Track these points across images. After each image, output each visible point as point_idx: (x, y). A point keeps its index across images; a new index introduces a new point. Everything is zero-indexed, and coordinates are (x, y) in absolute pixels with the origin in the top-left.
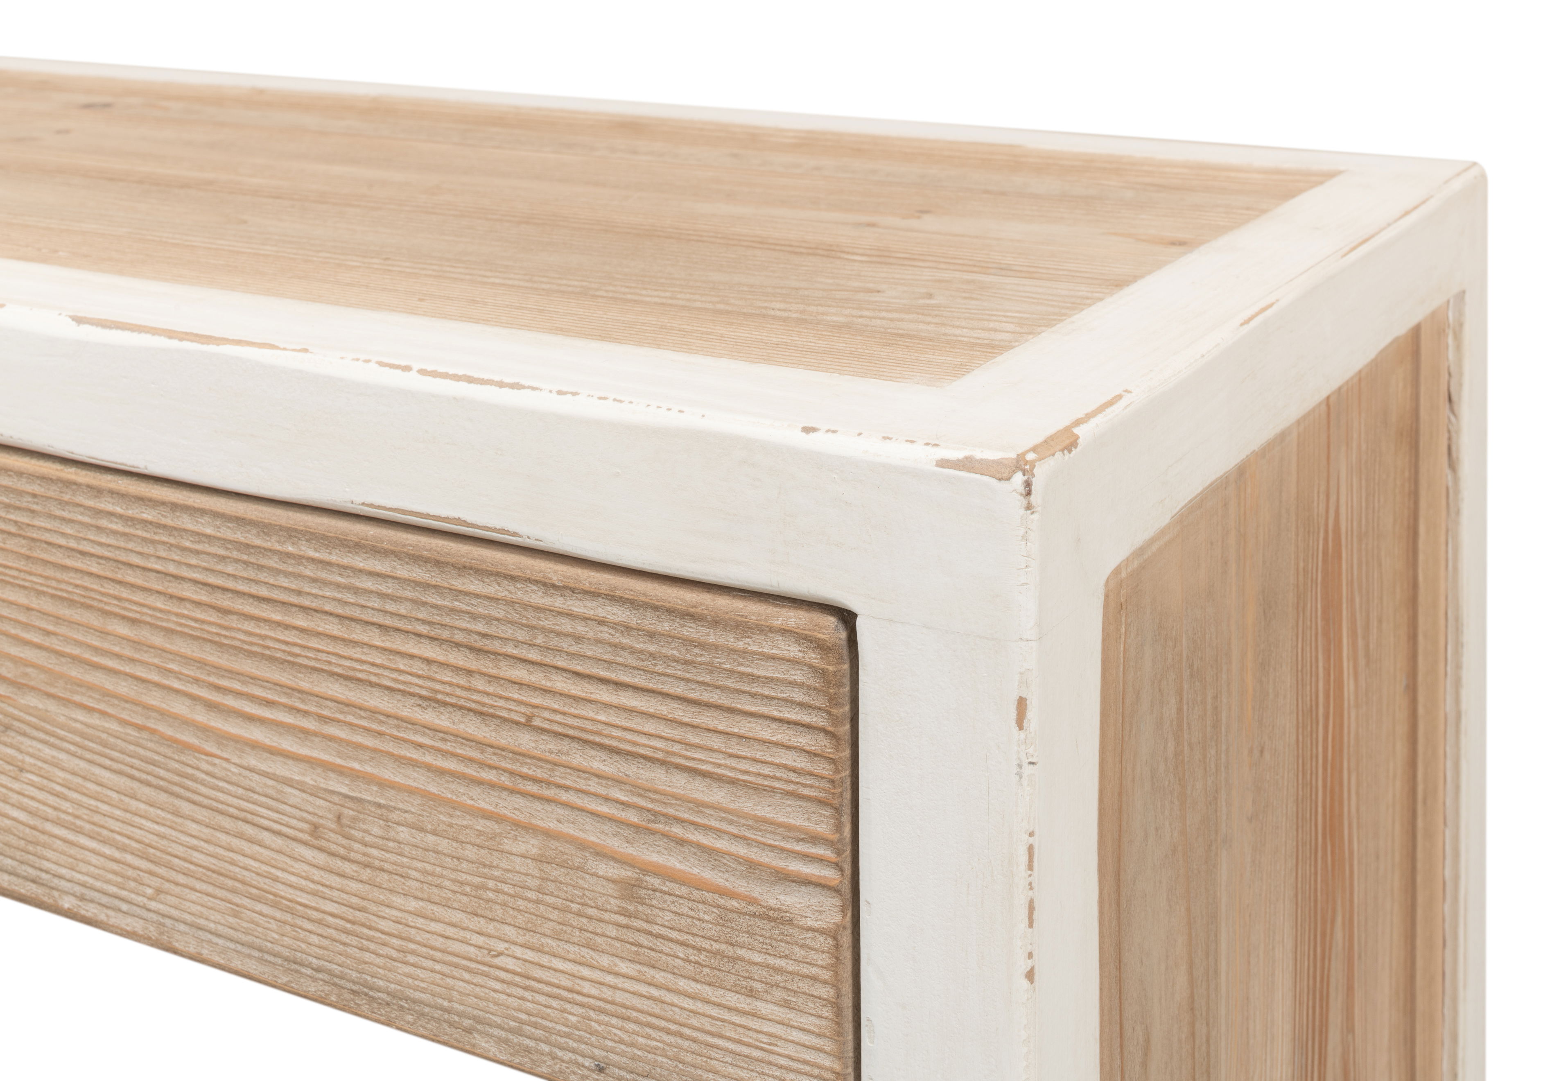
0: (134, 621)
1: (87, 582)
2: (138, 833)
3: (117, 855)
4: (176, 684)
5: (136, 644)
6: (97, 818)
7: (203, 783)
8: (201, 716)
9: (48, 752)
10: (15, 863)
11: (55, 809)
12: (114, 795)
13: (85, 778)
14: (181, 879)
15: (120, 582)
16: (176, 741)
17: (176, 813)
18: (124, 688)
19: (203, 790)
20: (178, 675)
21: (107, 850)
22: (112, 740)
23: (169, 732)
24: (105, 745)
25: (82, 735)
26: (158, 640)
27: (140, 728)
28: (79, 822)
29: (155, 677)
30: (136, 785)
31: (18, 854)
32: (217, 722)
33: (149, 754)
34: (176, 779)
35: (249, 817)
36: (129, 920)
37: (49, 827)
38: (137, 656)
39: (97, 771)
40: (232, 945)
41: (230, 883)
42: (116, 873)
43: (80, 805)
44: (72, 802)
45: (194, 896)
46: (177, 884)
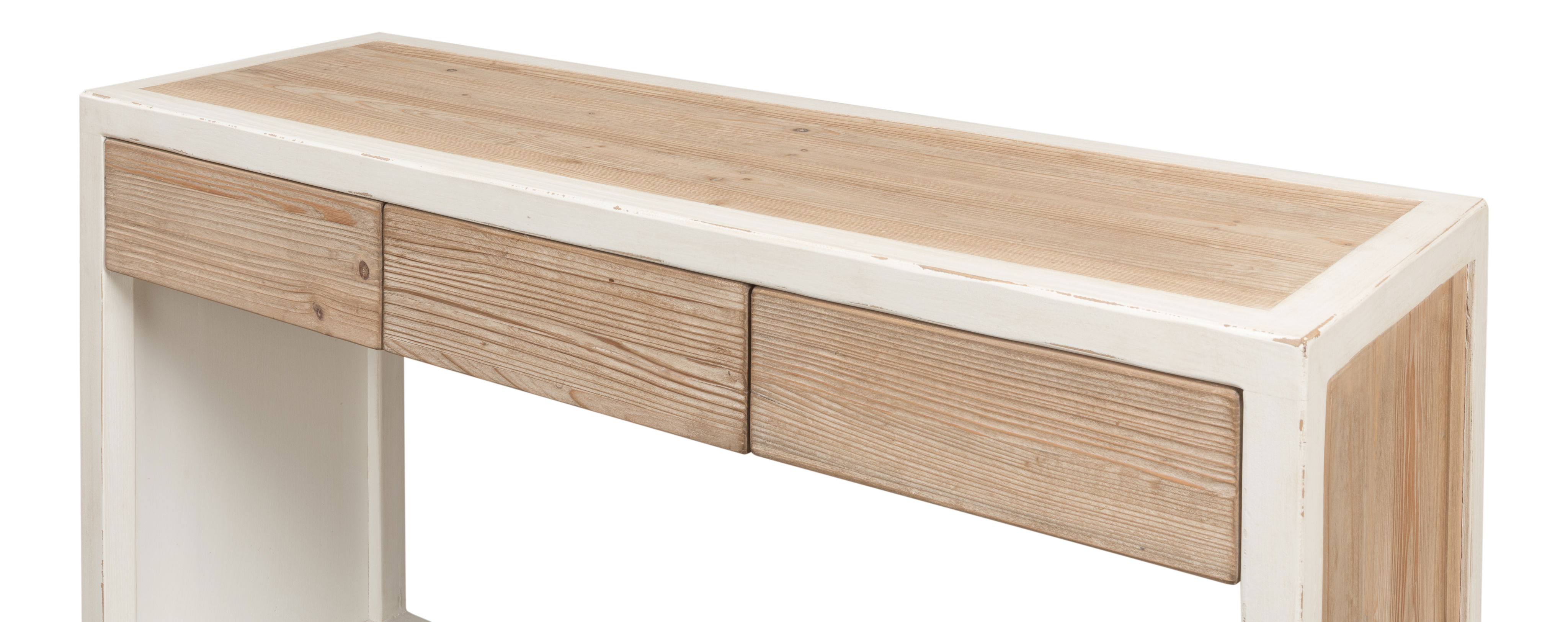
0: (948, 384)
1: (927, 368)
2: (948, 465)
3: (938, 473)
4: (967, 408)
5: (949, 393)
6: (929, 459)
7: (978, 446)
8: (977, 420)
9: (906, 433)
10: (889, 477)
11: (909, 455)
12: (937, 450)
13: (923, 444)
14: (967, 482)
15: (942, 369)
16: (967, 430)
17: (966, 457)
18: (942, 409)
19: (978, 448)
20: (967, 405)
21: (933, 471)
22: (936, 429)
23: (963, 426)
24: (933, 431)
25: (922, 427)
26: (959, 391)
27: (949, 425)
28: (920, 461)
29: (957, 406)
30: (947, 446)
31: (891, 473)
32: (984, 423)
33: (953, 434)
34: (966, 444)
35: (998, 459)
36: (943, 498)
37: (906, 462)
38: (949, 397)
39: (930, 441)
40: (989, 507)
41: (989, 483)
42: (937, 480)
43: (921, 454)
44: (917, 452)
45: (973, 489)
46: (965, 484)
